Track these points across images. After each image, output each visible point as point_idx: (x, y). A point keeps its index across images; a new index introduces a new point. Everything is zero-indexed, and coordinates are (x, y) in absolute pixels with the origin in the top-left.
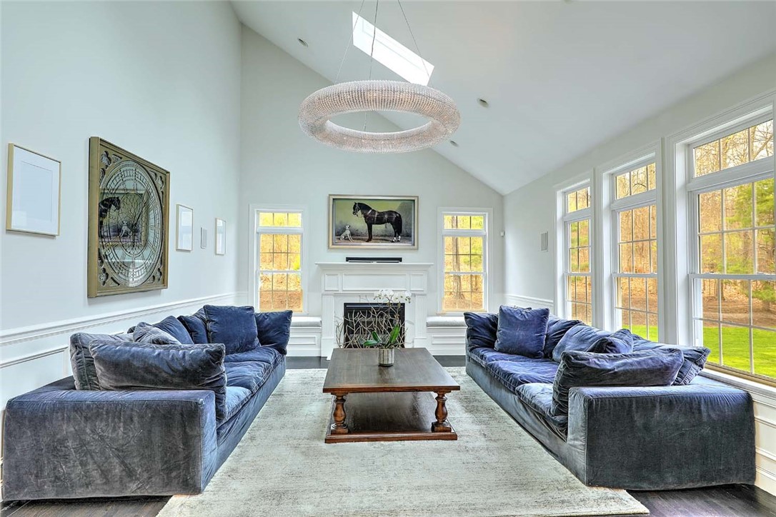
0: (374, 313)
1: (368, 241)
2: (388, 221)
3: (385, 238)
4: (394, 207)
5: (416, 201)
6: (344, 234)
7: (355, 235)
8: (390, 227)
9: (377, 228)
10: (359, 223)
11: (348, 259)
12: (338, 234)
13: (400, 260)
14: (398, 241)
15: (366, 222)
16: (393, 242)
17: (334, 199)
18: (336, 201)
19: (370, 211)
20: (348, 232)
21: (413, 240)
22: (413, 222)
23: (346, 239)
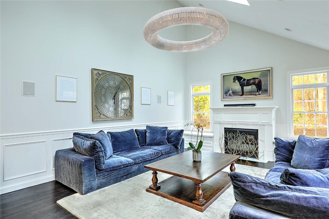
0: (238, 133)
1: (242, 95)
2: (254, 84)
3: (251, 93)
4: (256, 75)
5: (271, 71)
6: (229, 93)
7: (235, 93)
8: (254, 87)
9: (246, 88)
10: (237, 86)
11: (225, 105)
12: (226, 93)
13: (254, 105)
14: (259, 94)
15: (240, 86)
16: (256, 95)
17: (223, 76)
18: (225, 77)
19: (243, 79)
20: (231, 92)
21: (269, 93)
22: (269, 82)
23: (230, 95)
